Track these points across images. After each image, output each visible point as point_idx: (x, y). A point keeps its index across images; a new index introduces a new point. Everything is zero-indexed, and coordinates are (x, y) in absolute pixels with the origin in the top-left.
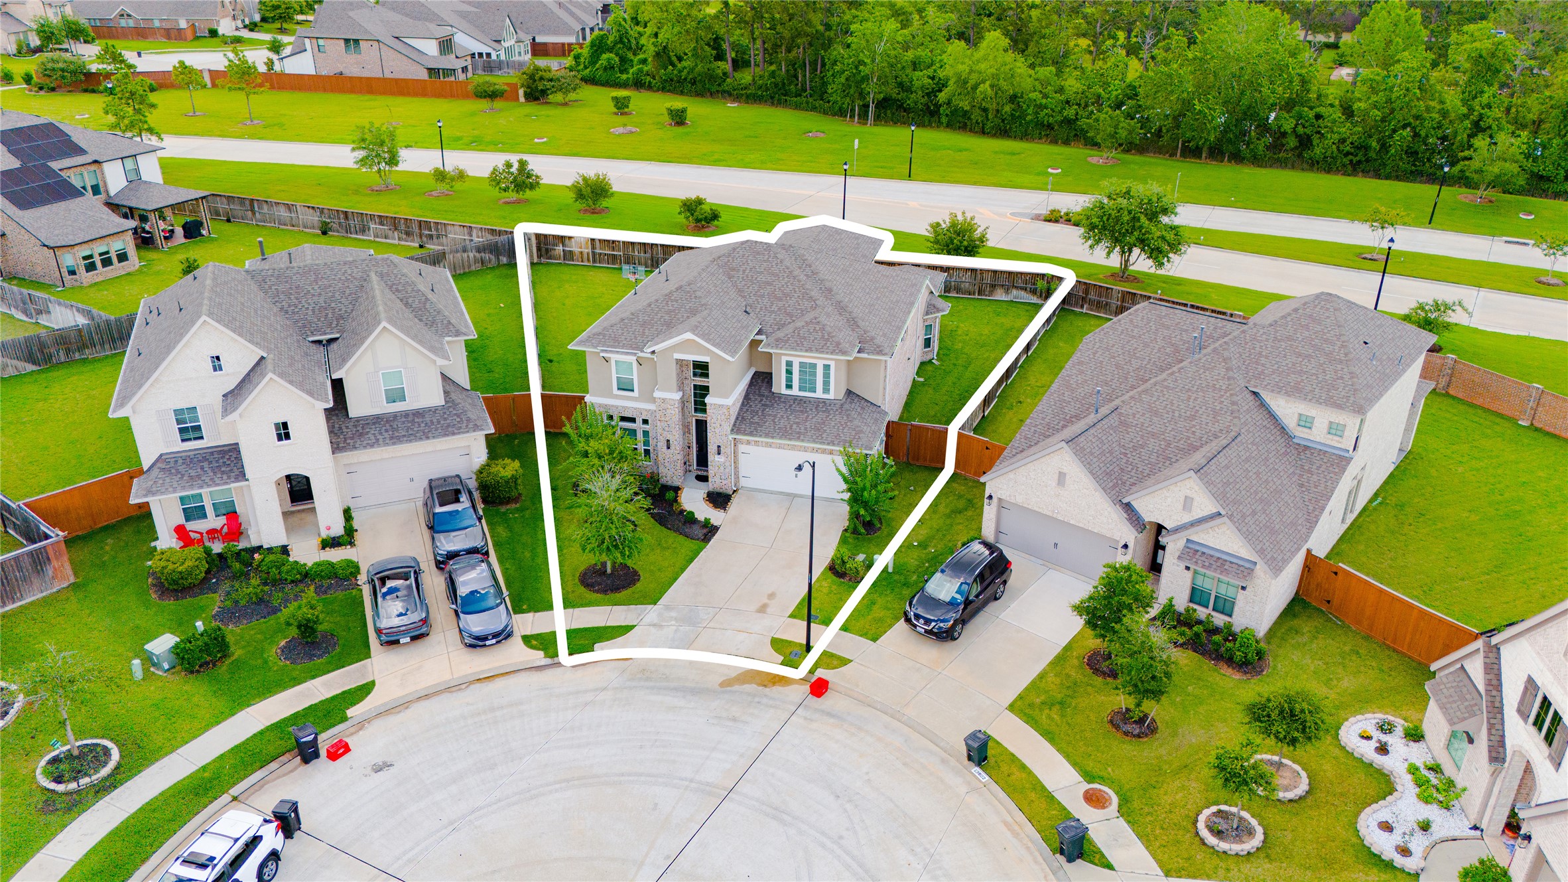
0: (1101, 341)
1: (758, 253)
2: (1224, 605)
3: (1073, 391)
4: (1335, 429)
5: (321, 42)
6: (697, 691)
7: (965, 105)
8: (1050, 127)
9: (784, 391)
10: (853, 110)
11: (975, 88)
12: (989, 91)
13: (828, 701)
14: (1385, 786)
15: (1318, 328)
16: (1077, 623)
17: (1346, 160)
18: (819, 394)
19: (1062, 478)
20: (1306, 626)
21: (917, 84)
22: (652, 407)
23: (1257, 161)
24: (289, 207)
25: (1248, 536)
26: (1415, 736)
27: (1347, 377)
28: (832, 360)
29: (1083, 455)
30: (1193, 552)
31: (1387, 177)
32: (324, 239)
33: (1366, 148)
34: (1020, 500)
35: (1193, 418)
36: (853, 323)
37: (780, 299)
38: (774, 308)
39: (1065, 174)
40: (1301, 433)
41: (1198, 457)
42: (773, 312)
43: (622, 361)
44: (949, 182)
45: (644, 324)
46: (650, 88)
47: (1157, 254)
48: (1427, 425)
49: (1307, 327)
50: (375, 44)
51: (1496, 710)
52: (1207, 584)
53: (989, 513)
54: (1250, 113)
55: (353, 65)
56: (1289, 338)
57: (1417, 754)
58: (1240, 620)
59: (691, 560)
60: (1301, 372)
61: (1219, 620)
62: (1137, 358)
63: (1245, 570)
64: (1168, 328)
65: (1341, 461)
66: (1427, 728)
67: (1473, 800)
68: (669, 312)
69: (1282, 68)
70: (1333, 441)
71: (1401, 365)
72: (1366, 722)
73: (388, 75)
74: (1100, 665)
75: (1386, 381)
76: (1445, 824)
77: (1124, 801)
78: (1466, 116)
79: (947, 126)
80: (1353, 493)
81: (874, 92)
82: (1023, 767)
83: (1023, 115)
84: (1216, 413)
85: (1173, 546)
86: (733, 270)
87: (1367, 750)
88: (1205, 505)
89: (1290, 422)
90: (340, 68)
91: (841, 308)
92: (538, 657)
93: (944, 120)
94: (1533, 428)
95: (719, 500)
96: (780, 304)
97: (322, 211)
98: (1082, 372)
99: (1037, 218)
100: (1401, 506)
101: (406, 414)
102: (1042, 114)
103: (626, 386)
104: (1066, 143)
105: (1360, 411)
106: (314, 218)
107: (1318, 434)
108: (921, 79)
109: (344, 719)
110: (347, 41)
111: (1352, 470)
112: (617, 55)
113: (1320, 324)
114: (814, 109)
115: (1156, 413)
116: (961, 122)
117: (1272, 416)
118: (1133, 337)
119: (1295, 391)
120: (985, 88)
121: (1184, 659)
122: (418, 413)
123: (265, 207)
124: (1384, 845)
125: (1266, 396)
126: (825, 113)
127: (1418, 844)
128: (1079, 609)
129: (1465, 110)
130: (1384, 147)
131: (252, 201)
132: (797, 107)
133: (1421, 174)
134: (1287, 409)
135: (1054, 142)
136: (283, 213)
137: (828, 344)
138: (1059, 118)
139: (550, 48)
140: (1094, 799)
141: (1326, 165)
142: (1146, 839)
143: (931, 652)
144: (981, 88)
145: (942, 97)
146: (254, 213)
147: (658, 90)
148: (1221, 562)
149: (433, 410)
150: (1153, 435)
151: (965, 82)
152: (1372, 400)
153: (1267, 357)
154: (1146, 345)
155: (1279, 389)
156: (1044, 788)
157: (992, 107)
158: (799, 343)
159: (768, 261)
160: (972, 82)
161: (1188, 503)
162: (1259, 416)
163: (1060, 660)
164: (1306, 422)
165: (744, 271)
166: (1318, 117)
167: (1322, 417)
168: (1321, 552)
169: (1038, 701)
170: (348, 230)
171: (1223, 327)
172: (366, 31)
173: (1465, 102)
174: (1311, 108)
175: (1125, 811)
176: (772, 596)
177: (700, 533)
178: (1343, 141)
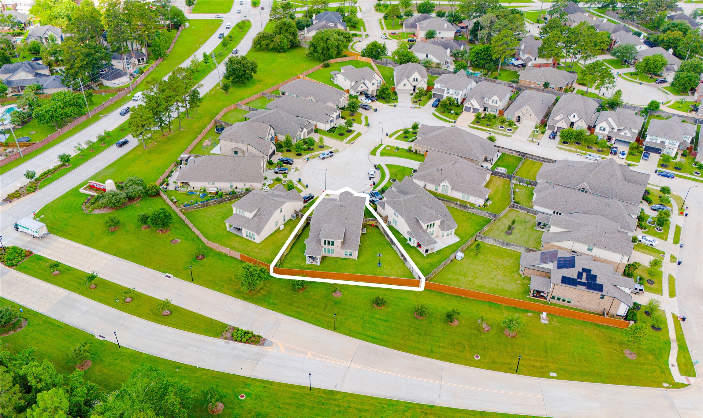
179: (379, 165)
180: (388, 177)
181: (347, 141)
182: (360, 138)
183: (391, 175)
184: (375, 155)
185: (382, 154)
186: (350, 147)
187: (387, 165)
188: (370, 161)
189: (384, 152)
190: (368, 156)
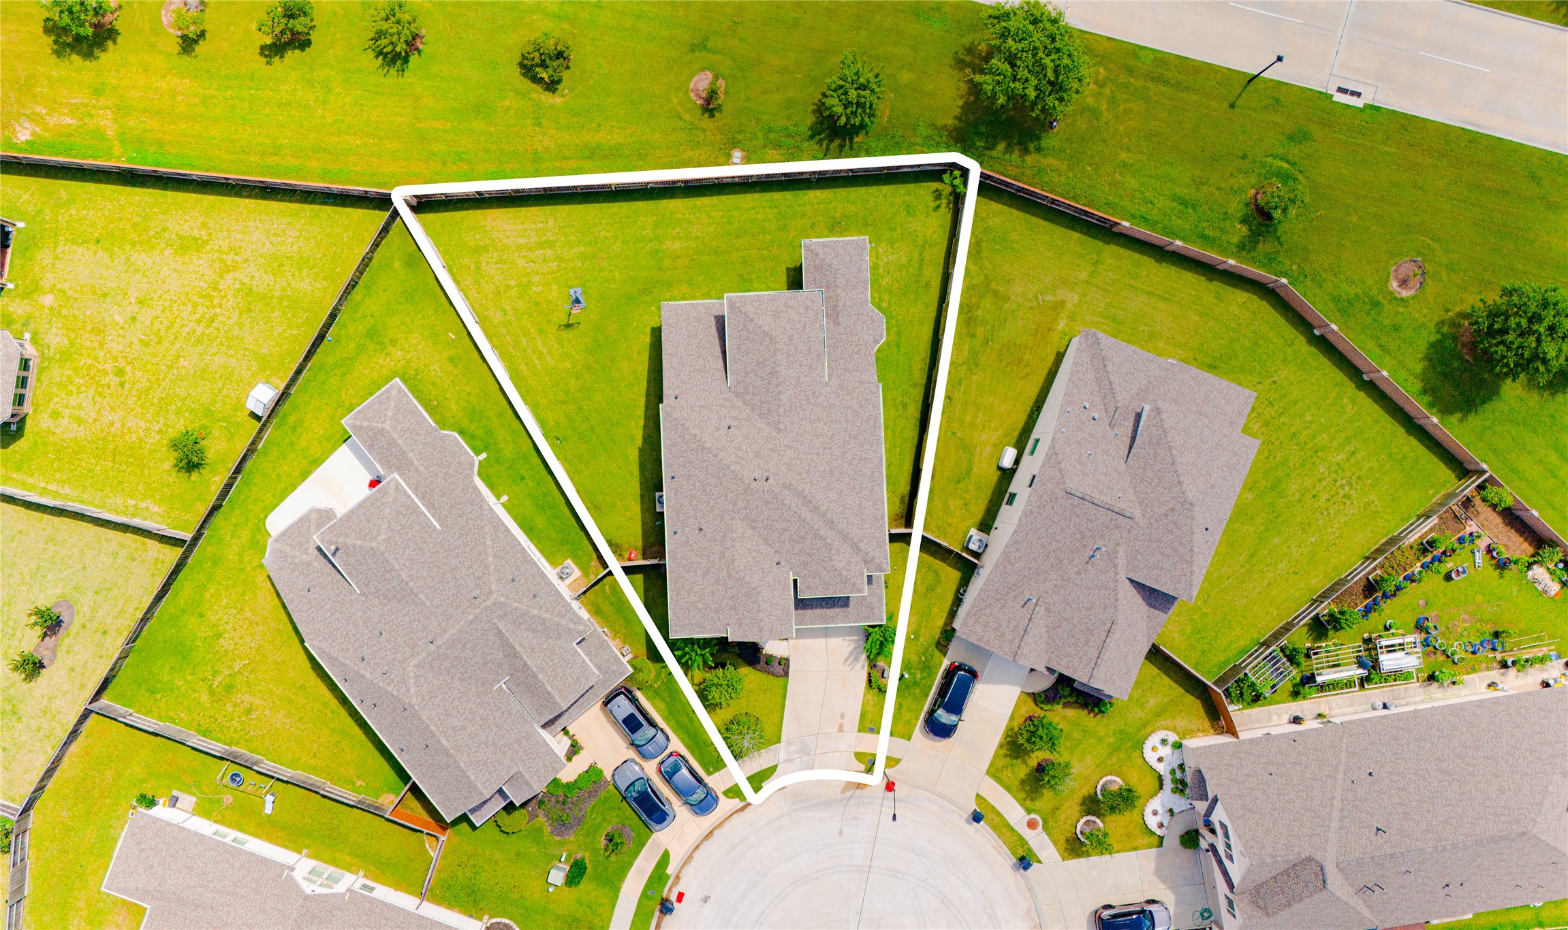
0: (1031, 524)
1: (768, 503)
3: (1012, 565)
6: (829, 804)
13: (898, 796)
14: (1159, 785)
15: (1178, 533)
27: (1188, 574)
35: (1090, 609)
37: (798, 542)
38: (796, 551)
42: (796, 554)
45: (717, 611)
49: (1170, 532)
56: (1159, 540)
59: (785, 697)
60: (1161, 568)
62: (1056, 541)
64: (1078, 517)
68: (731, 598)
76: (1180, 803)
77: (1045, 822)
82: (999, 814)
86: (753, 521)
87: (1154, 759)
91: (844, 536)
92: (736, 803)
96: (800, 546)
98: (1018, 550)
109: (668, 877)
113: (1180, 530)
115: (1068, 603)
118: (1054, 522)
119: (1155, 582)
137: (847, 586)
140: (1032, 825)
142: (1055, 842)
150: (1066, 619)
153: (1142, 554)
154: (1062, 530)
155: (1146, 580)
156: (1009, 825)
158: (826, 588)
159: (778, 509)
165: (763, 521)
169: (1000, 765)
171: (1116, 519)
175: (1045, 829)
176: (842, 716)
177: (779, 669)
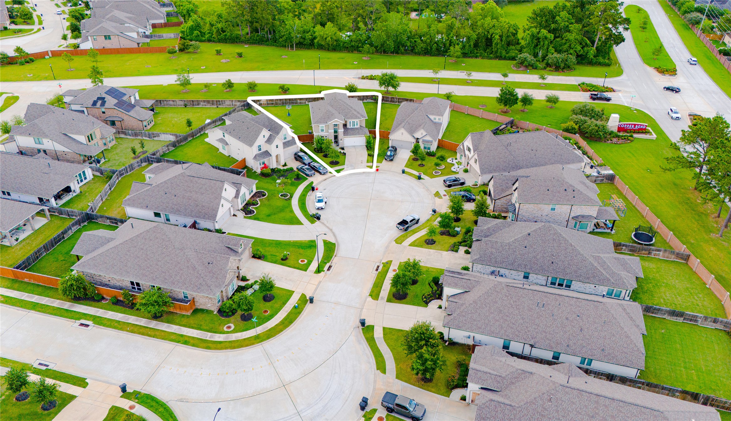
2: (429, 148)
4: (439, 119)
5: (95, 37)
7: (323, 43)
8: (347, 48)
9: (349, 127)
10: (288, 46)
11: (326, 39)
12: (330, 40)
13: (379, 171)
14: (453, 165)
15: (434, 103)
16: (411, 154)
17: (423, 52)
18: (356, 127)
19: (402, 134)
20: (440, 150)
21: (307, 37)
22: (328, 134)
23: (403, 54)
24: (173, 101)
25: (431, 137)
26: (456, 159)
27: (440, 110)
28: (358, 120)
29: (405, 129)
30: (424, 141)
31: (433, 56)
32: (186, 109)
33: (427, 49)
34: (396, 139)
35: (419, 121)
36: (358, 113)
38: (344, 112)
39: (359, 63)
40: (434, 121)
41: (422, 126)
43: (322, 126)
44: (330, 69)
46: (214, 41)
47: (394, 87)
48: (451, 116)
49: (432, 103)
50: (117, 36)
51: (464, 151)
52: (426, 146)
53: (390, 142)
54: (400, 43)
55: (108, 45)
56: (430, 106)
57: (457, 161)
58: (431, 150)
59: (345, 158)
60: (433, 111)
61: (429, 151)
62: (407, 112)
63: (431, 142)
64: (411, 106)
65: (441, 124)
66: (457, 158)
67: (463, 164)
69: (405, 31)
70: (439, 121)
71: (447, 107)
72: (450, 159)
73: (122, 47)
74: (415, 159)
75: (445, 110)
76: (460, 167)
78: (448, 40)
79: (317, 49)
80: (443, 129)
81: (295, 41)
82: (410, 172)
83: (339, 45)
84: (422, 120)
85: (420, 141)
87: (451, 162)
88: (424, 133)
89: (433, 119)
90: (103, 45)
91: (355, 110)
93: (316, 47)
94: (468, 114)
95: (343, 149)
97: (185, 101)
98: (399, 116)
99: (359, 78)
100: (449, 131)
101: (287, 142)
102: (345, 45)
103: (322, 130)
104: (352, 52)
105: (442, 116)
106: (182, 103)
107: (437, 120)
108: (308, 36)
110: (105, 36)
111: (442, 125)
112: (198, 31)
114: (273, 45)
115: (413, 121)
116: (321, 47)
117: (430, 119)
119: (433, 114)
120: (329, 39)
121: (426, 156)
122: (289, 141)
123: (165, 102)
124: (454, 170)
125: (429, 116)
126: (277, 46)
127: (458, 169)
128: (411, 152)
129: (447, 38)
130: (431, 49)
131: (160, 101)
132: (268, 45)
133: (440, 54)
134: (432, 117)
135: (349, 52)
136: (171, 103)
137: (356, 117)
138: (350, 45)
139: (157, 25)
140: (420, 173)
141: (419, 54)
142: (428, 176)
143: (390, 163)
144: (328, 39)
145: (316, 41)
146: (161, 104)
147: (217, 42)
148: (428, 142)
149: (291, 140)
150: (415, 124)
151: (323, 37)
152: (444, 114)
153: (428, 109)
154: (408, 110)
155: (430, 114)
156: (413, 174)
157: (330, 43)
158: (352, 118)
160: (325, 37)
161: (422, 134)
162: (428, 119)
163: (409, 160)
164: (435, 119)
166: (415, 41)
167: (437, 118)
168: (440, 139)
169: (409, 164)
170: (193, 105)
171: (420, 105)
172: (113, 32)
173: (447, 36)
174: (413, 39)
175: (424, 173)
176: (362, 161)
177: (344, 154)
178: (422, 48)
179: (312, 222)
180: (295, 202)
181: (392, 268)
182: (369, 285)
183: (290, 205)
184: (326, 243)
185: (312, 245)
186: (380, 258)
187: (299, 223)
188: (331, 230)
189: (309, 252)
190: (337, 240)
